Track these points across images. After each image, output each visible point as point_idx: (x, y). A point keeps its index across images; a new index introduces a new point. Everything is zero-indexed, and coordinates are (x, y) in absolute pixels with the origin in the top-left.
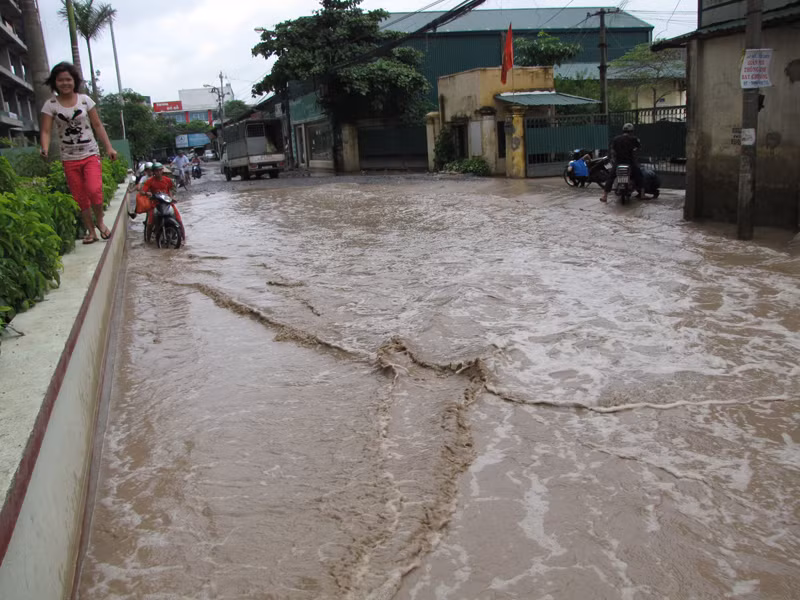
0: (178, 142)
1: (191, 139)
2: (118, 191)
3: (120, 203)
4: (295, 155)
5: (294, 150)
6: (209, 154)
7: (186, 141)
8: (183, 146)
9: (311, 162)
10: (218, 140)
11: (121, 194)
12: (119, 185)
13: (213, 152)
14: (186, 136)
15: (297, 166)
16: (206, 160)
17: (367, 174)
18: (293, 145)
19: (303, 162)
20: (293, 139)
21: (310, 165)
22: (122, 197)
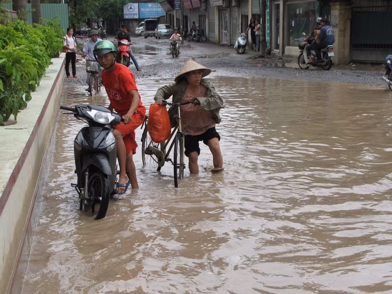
0: (126, 11)
1: (142, 10)
2: (51, 67)
3: (52, 82)
4: (268, 38)
5: (268, 31)
6: (162, 29)
7: (136, 11)
8: (131, 17)
9: (287, 47)
10: (174, 13)
11: (54, 71)
12: (53, 60)
13: (167, 27)
14: (136, 5)
15: (269, 52)
16: (159, 37)
17: (357, 68)
18: (267, 25)
19: (277, 47)
20: (268, 17)
21: (286, 53)
22: (55, 76)
